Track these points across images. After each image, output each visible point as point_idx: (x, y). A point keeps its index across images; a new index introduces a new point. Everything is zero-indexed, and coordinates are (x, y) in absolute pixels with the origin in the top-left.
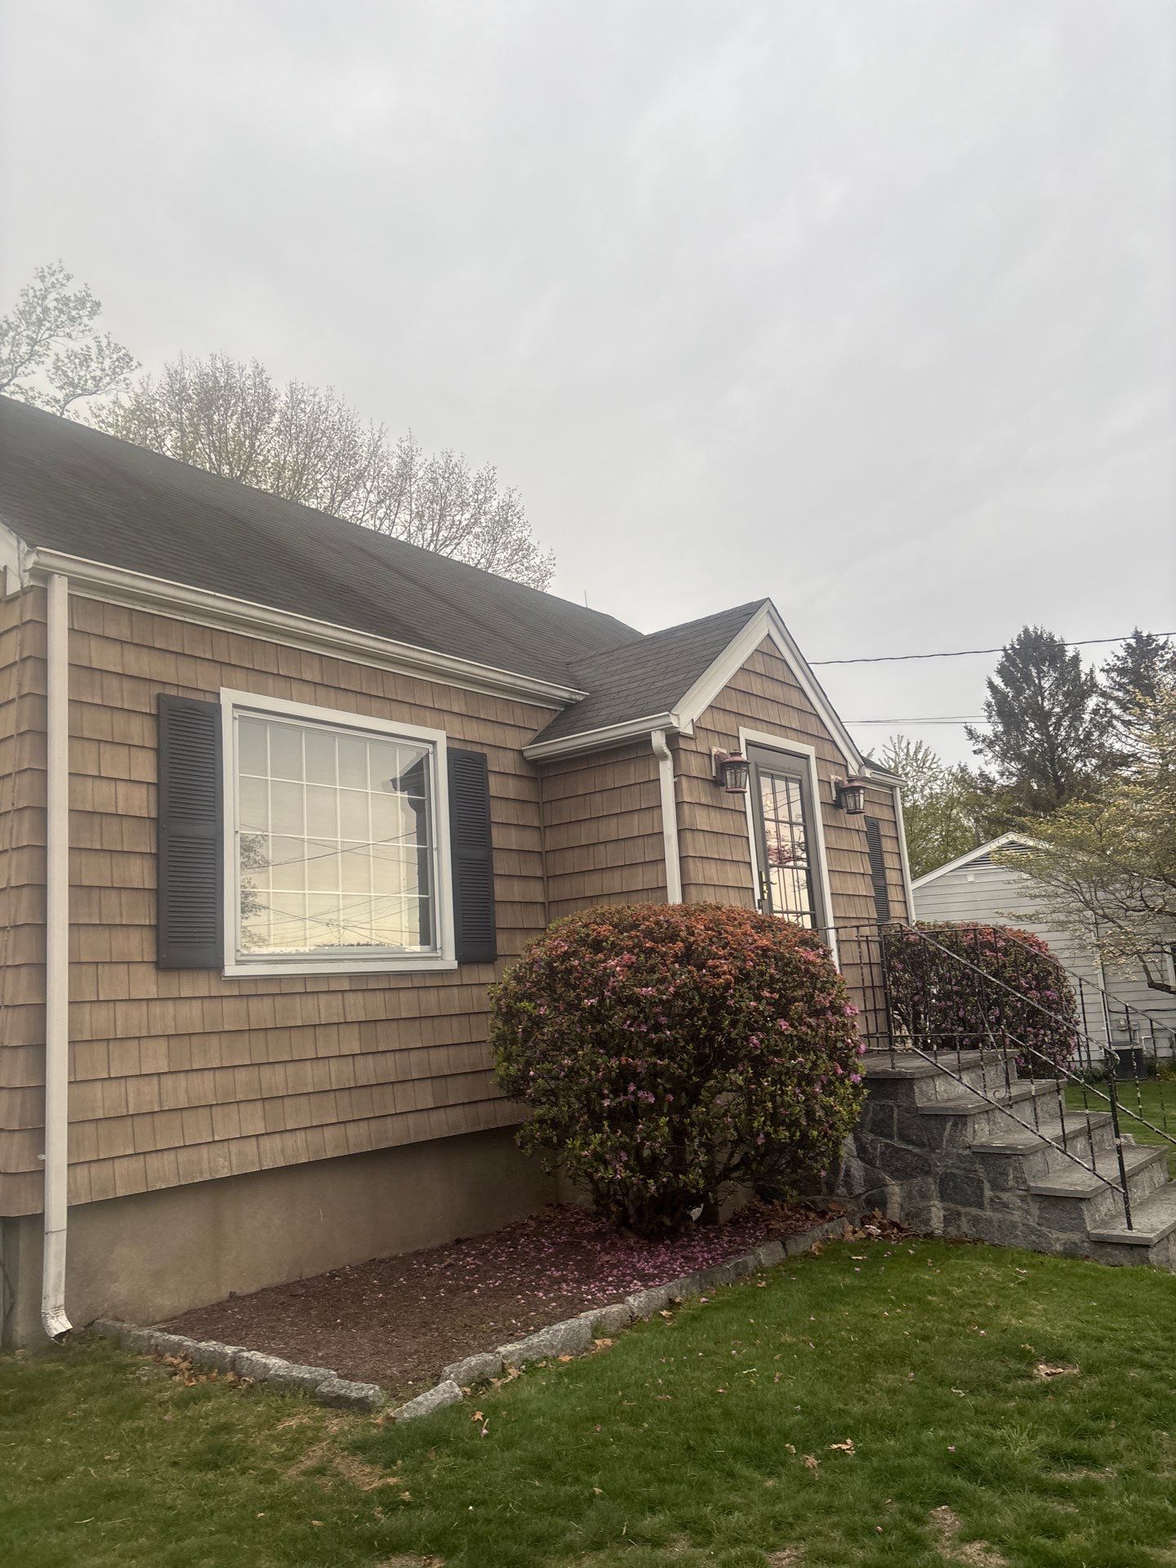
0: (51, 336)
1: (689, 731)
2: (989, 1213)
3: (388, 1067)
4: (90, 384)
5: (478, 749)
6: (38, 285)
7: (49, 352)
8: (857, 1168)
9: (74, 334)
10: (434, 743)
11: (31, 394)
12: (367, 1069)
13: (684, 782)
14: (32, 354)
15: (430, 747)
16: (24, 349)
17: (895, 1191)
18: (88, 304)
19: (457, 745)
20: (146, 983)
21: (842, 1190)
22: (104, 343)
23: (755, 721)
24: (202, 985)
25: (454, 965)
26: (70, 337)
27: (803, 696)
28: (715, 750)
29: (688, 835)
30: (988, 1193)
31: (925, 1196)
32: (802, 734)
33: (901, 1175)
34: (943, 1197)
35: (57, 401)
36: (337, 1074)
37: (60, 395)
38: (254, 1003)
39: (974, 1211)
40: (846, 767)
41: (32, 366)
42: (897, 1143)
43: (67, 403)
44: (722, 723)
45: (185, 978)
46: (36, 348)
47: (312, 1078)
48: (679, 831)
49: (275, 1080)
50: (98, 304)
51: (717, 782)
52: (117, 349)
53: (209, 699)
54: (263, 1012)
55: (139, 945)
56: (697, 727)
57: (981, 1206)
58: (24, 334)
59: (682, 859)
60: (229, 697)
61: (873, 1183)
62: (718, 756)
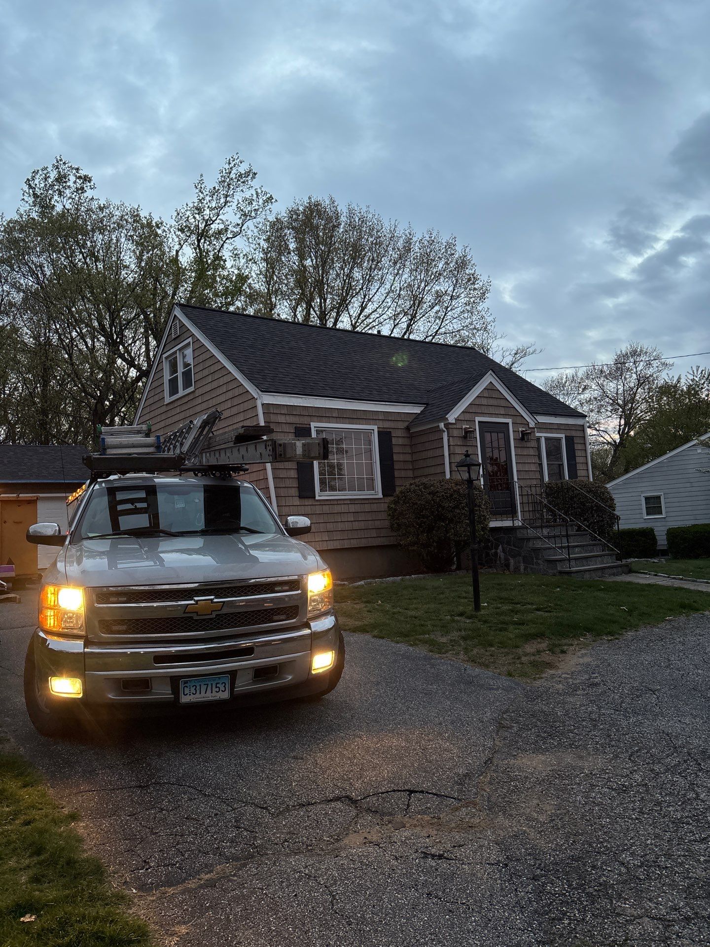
0: (234, 192)
1: (454, 421)
2: (535, 566)
3: (362, 525)
4: (253, 214)
5: (389, 430)
6: (227, 166)
7: (233, 200)
8: (502, 555)
9: (244, 190)
10: (373, 430)
11: (227, 223)
12: (356, 525)
13: (451, 439)
14: (226, 202)
15: (372, 431)
16: (222, 200)
17: (512, 561)
18: (251, 174)
19: (381, 430)
20: (297, 501)
21: (498, 562)
22: (259, 191)
23: (482, 414)
24: (310, 502)
25: (382, 497)
26: (243, 191)
27: (506, 401)
28: (464, 427)
29: (452, 455)
30: (535, 561)
31: (519, 562)
32: (505, 415)
33: (514, 557)
34: (524, 562)
35: (238, 225)
36: (347, 526)
37: (240, 222)
38: (324, 506)
39: (532, 566)
40: (528, 425)
41: (226, 209)
42: (512, 547)
43: (243, 225)
44: (468, 417)
45: (306, 500)
46: (228, 199)
47: (340, 526)
48: (449, 454)
49: (330, 527)
50: (255, 174)
51: (465, 437)
52: (266, 193)
53: (308, 426)
54: (326, 509)
55: (294, 492)
56: (456, 420)
57: (533, 565)
58: (222, 193)
59: (450, 463)
60: (313, 425)
61: (507, 560)
62: (466, 429)
